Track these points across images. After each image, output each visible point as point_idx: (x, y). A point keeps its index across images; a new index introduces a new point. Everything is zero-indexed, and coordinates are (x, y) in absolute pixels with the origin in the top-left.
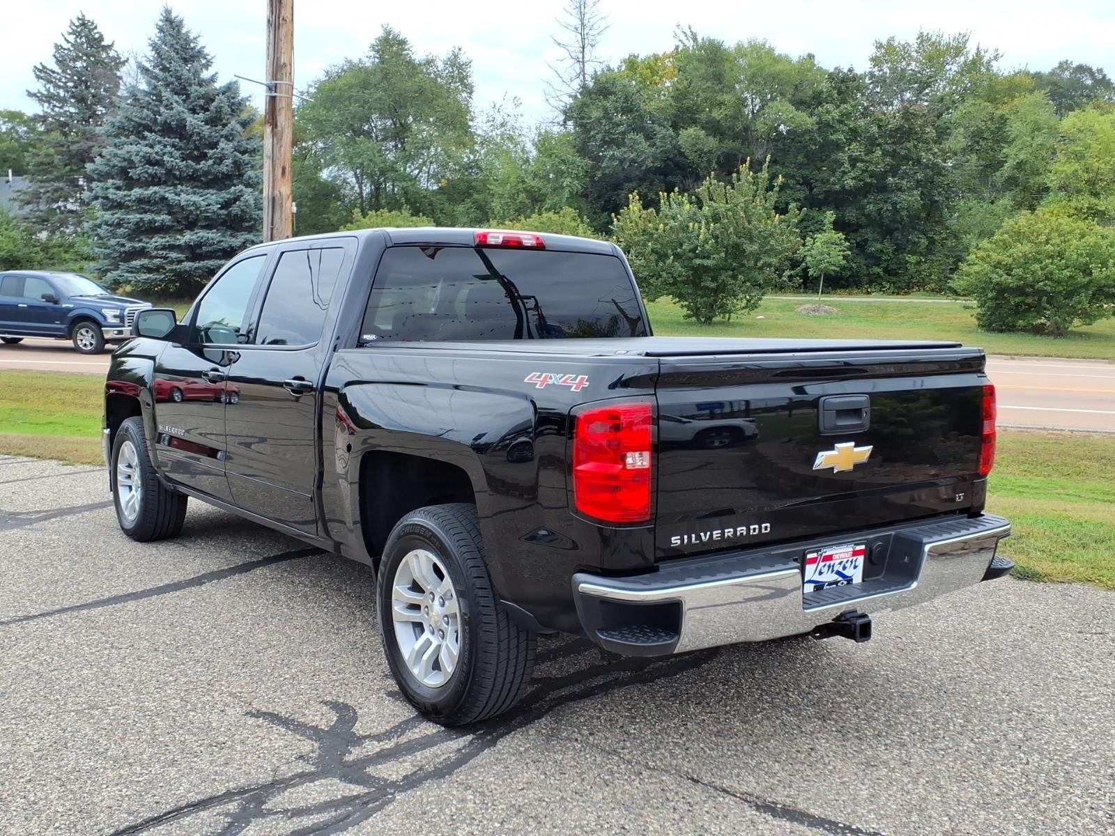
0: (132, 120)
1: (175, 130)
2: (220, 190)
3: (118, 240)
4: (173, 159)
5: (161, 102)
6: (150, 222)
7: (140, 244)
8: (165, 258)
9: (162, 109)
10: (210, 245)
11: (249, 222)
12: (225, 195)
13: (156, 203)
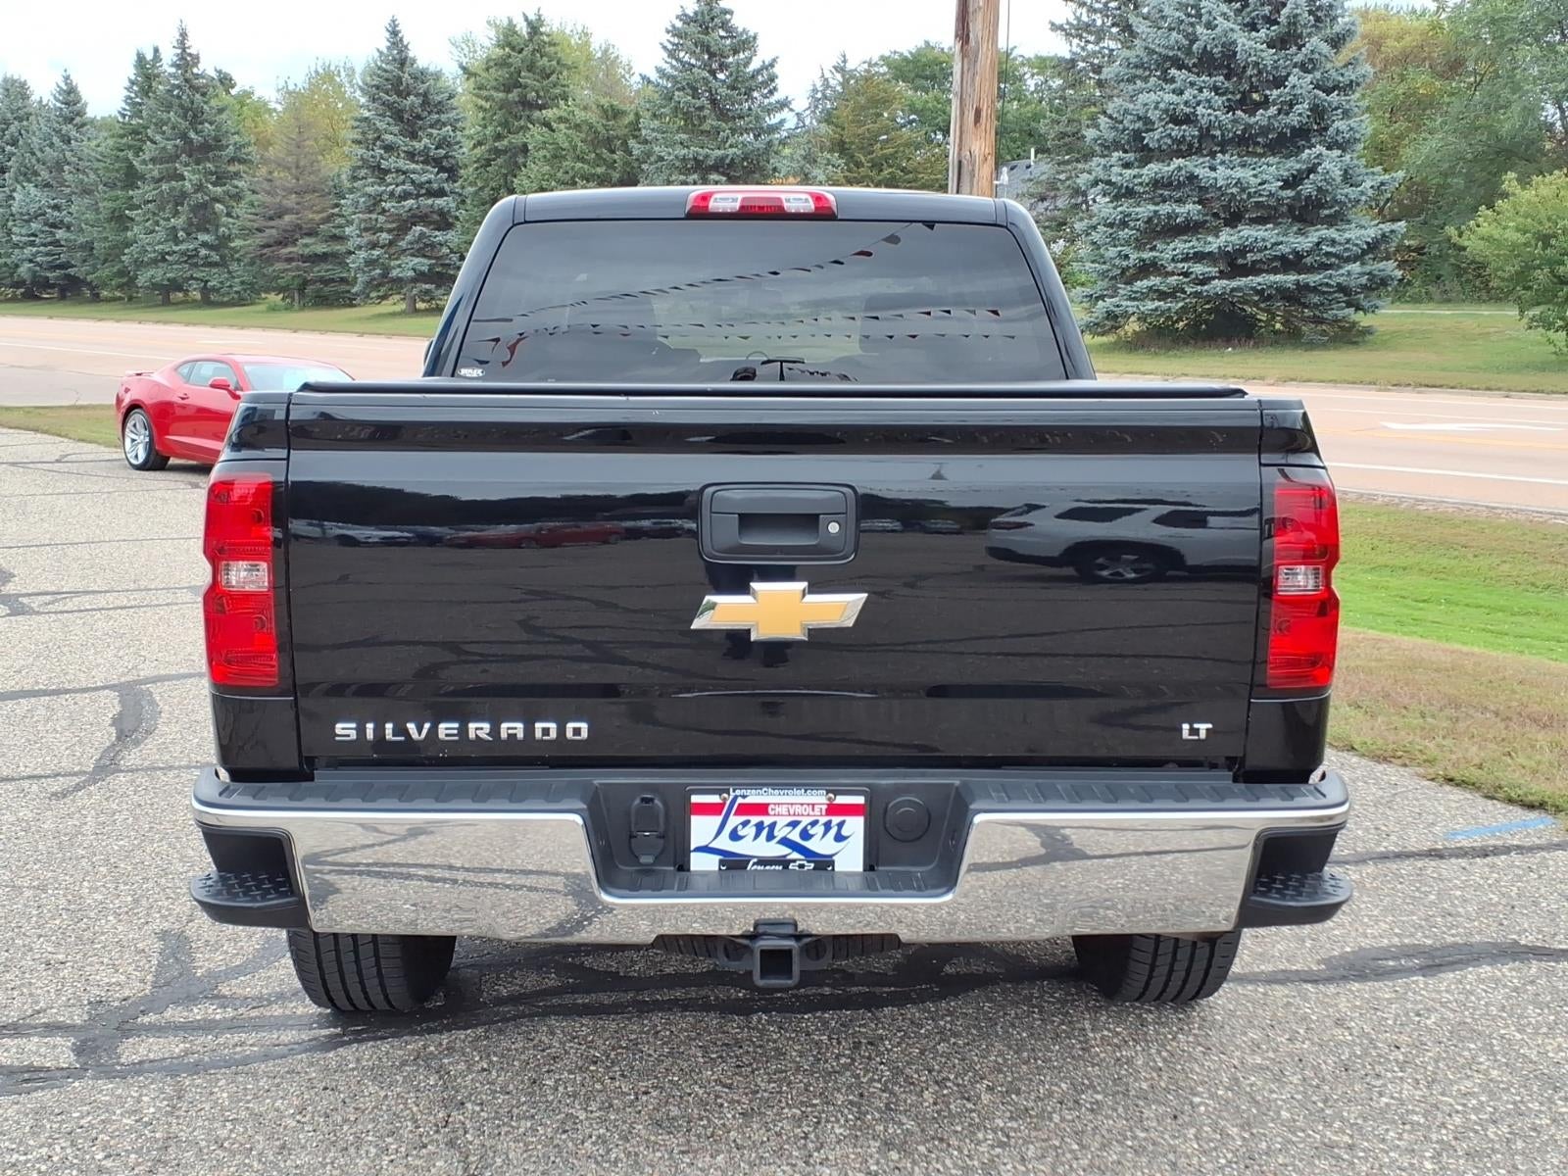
0: (1154, 52)
1: (1220, 62)
2: (1287, 157)
3: (1119, 248)
4: (1212, 111)
5: (1199, 16)
6: (1169, 216)
7: (1154, 254)
8: (1186, 274)
9: (1200, 29)
10: (1260, 251)
11: (1331, 208)
12: (1293, 165)
13: (1180, 185)
